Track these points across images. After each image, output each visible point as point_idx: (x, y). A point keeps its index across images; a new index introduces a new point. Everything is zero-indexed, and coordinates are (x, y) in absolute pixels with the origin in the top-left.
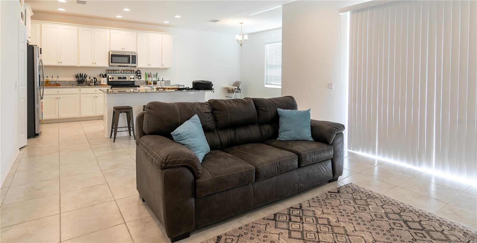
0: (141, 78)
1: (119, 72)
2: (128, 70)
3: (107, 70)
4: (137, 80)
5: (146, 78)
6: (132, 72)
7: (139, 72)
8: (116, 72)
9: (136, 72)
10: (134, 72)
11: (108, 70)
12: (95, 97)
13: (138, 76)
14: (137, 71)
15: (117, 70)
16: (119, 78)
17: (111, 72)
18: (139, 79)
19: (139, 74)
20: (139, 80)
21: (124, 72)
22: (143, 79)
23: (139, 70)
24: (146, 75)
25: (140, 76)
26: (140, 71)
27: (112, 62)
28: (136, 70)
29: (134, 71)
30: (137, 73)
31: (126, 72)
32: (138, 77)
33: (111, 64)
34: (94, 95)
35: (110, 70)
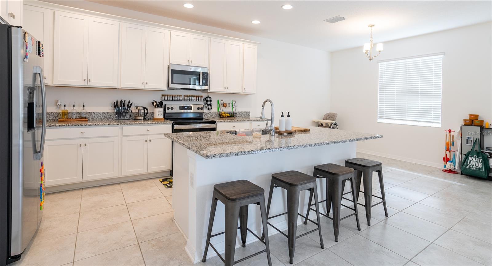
0: (211, 108)
1: (181, 99)
2: (194, 96)
3: (163, 95)
4: (206, 110)
5: (218, 108)
6: (200, 99)
7: (209, 99)
8: (176, 98)
9: (205, 99)
10: (202, 99)
11: (165, 96)
12: (146, 141)
13: (207, 104)
14: (207, 98)
15: (178, 96)
16: (181, 108)
17: (169, 98)
18: (208, 109)
19: (209, 103)
20: (208, 111)
21: (188, 99)
22: (215, 109)
23: (208, 97)
24: (218, 103)
25: (211, 105)
26: (210, 97)
27: (172, 83)
28: (205, 95)
29: (201, 97)
30: (207, 101)
31: (191, 99)
32: (208, 106)
33: (171, 86)
34: (145, 138)
35: (168, 96)
